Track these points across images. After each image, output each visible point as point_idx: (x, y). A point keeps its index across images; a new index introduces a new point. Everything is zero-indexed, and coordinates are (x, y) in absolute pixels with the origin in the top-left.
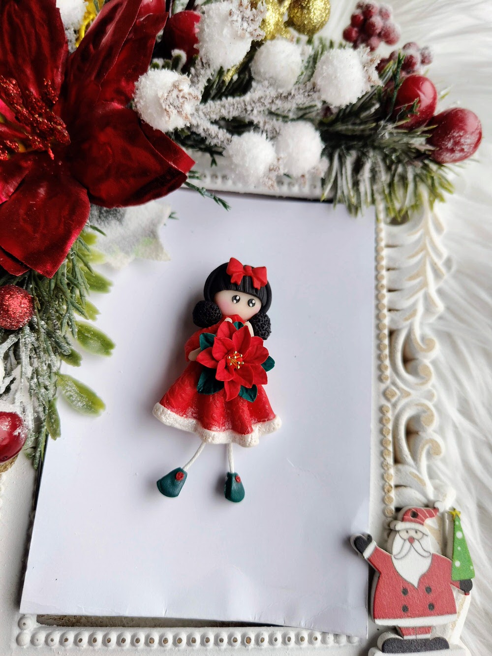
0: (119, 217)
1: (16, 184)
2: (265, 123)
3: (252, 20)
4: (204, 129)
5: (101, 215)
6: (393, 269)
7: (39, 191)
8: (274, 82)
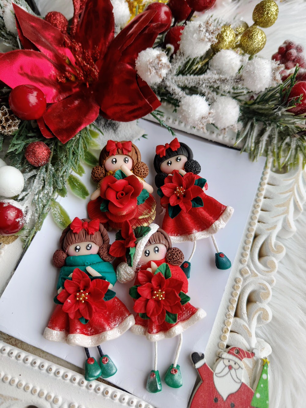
0: (115, 129)
1: (65, 96)
2: (209, 93)
3: (212, 33)
4: (173, 89)
5: (105, 125)
6: (269, 198)
7: (75, 102)
8: (220, 72)
